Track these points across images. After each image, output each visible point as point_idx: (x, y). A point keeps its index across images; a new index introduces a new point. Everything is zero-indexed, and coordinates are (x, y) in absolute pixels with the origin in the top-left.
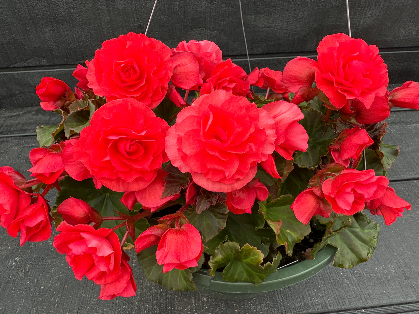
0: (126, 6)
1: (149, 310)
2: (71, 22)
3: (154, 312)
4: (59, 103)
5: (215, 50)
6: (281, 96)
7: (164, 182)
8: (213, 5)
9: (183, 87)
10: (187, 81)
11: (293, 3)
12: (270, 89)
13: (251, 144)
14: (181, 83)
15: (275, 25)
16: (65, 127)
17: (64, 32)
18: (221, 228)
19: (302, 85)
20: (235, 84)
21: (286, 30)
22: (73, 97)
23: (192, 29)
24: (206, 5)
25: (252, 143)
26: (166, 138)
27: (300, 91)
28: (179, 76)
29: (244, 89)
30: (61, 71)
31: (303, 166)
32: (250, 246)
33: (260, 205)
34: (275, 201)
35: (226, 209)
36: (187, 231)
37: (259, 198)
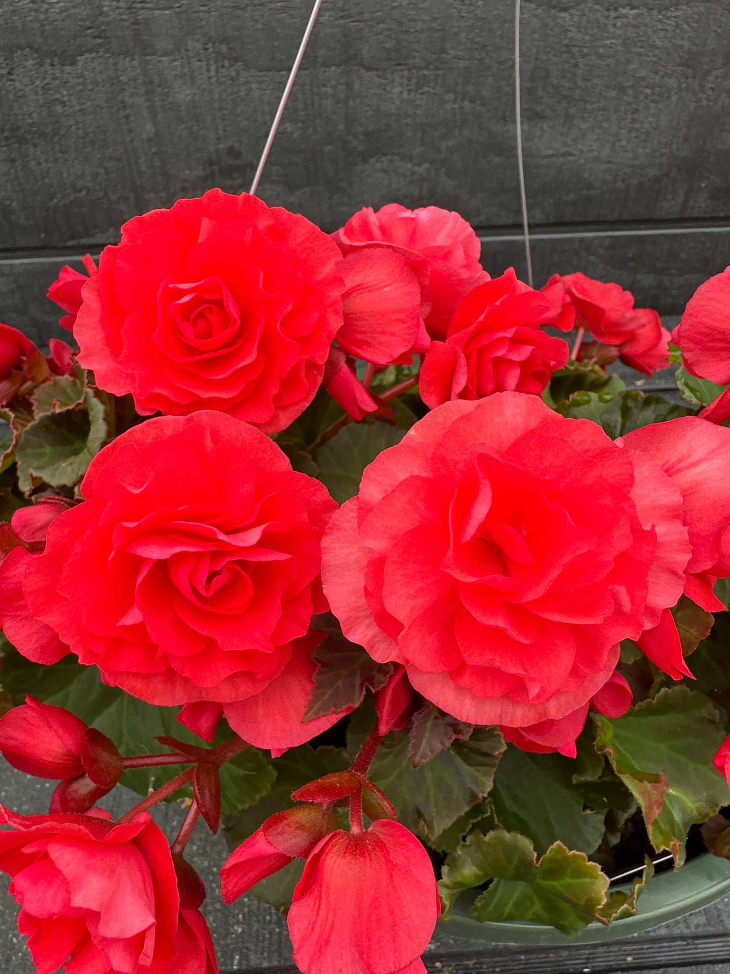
0: (196, 99)
1: (249, 911)
2: (56, 139)
3: (264, 918)
4: (4, 387)
5: (461, 237)
6: (614, 352)
7: (314, 667)
8: (424, 97)
10: (384, 338)
11: (631, 92)
12: (586, 332)
13: (617, 587)
14: (364, 344)
15: (582, 150)
16: (19, 463)
17: (39, 164)
18: (480, 795)
20: (530, 348)
21: (608, 162)
22: (45, 370)
23: (365, 160)
24: (405, 95)
25: (620, 584)
26: (325, 542)
28: (359, 323)
29: (553, 363)
30: (32, 264)
32: (567, 851)
33: (599, 724)
34: (641, 706)
35: (499, 742)
36: (388, 842)
37: (599, 707)
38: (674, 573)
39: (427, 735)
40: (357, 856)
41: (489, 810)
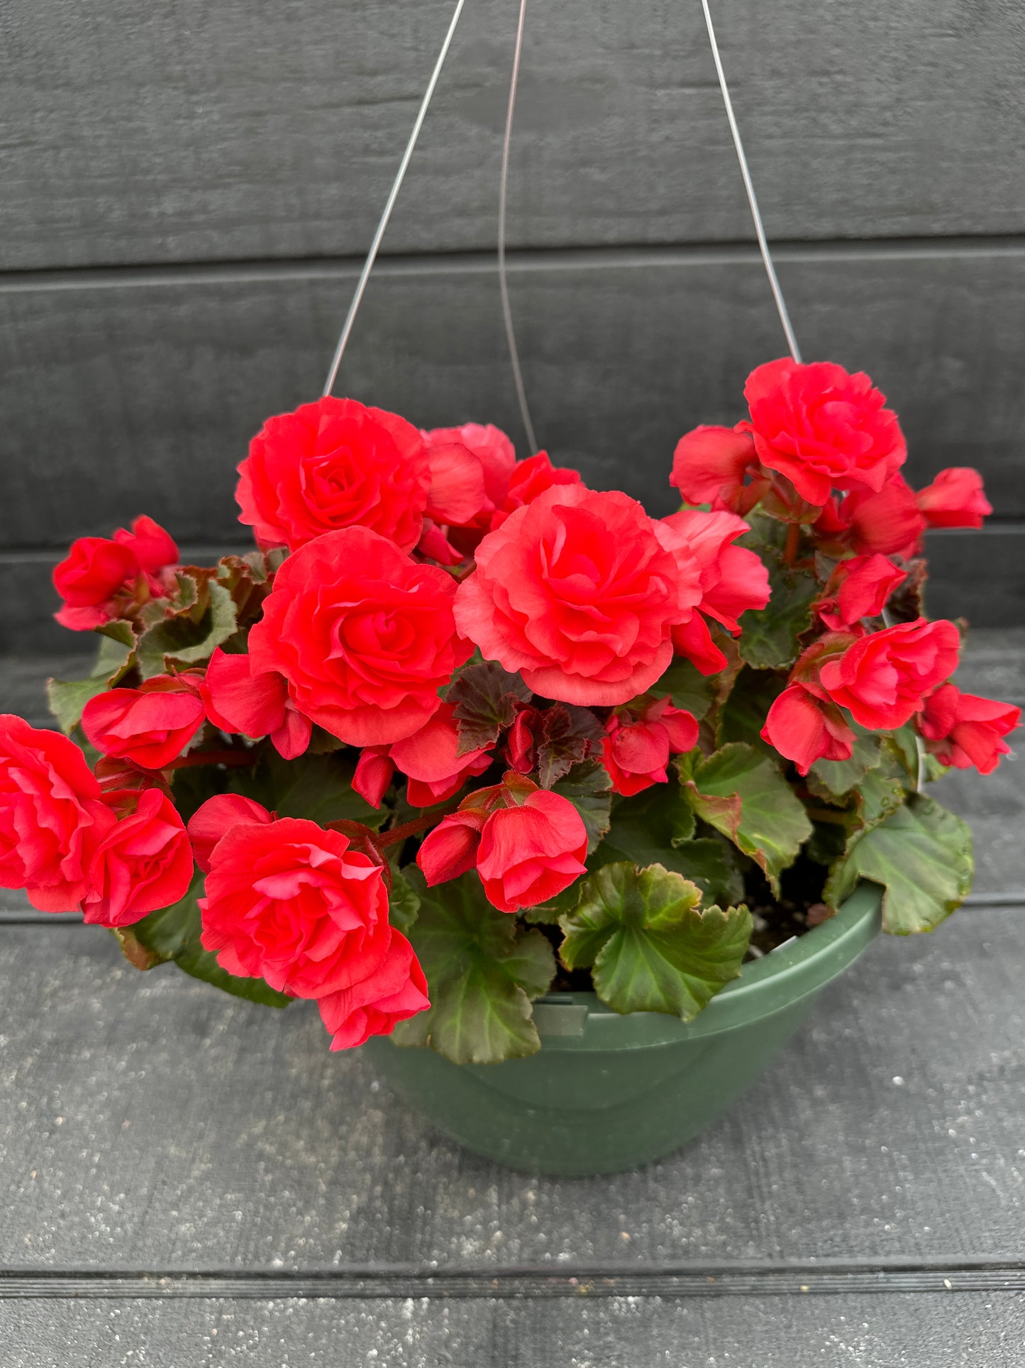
4: (110, 606)
5: (499, 441)
10: (458, 506)
14: (446, 510)
27: (721, 493)
31: (761, 666)
38: (695, 587)
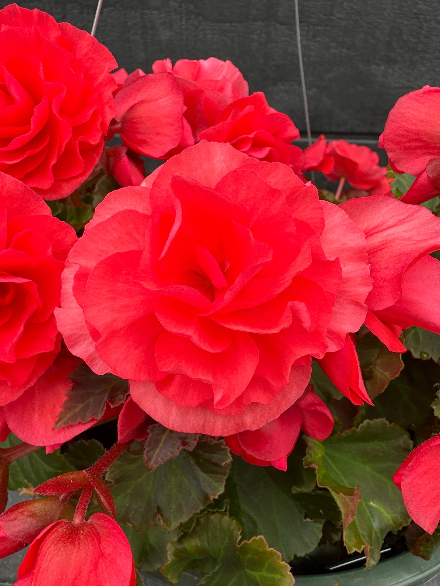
5: (233, 78)
9: (146, 150)
12: (346, 182)
13: (296, 303)
14: (144, 142)
18: (212, 497)
19: (433, 154)
20: (268, 149)
25: (301, 301)
27: (429, 168)
31: (425, 356)
32: (267, 547)
33: (309, 444)
34: (347, 433)
35: (226, 455)
36: (103, 532)
37: (309, 430)
38: (358, 304)
39: (161, 445)
40: (68, 544)
41: (225, 508)
